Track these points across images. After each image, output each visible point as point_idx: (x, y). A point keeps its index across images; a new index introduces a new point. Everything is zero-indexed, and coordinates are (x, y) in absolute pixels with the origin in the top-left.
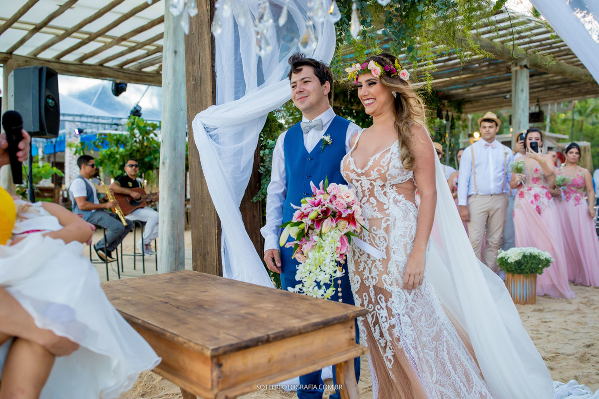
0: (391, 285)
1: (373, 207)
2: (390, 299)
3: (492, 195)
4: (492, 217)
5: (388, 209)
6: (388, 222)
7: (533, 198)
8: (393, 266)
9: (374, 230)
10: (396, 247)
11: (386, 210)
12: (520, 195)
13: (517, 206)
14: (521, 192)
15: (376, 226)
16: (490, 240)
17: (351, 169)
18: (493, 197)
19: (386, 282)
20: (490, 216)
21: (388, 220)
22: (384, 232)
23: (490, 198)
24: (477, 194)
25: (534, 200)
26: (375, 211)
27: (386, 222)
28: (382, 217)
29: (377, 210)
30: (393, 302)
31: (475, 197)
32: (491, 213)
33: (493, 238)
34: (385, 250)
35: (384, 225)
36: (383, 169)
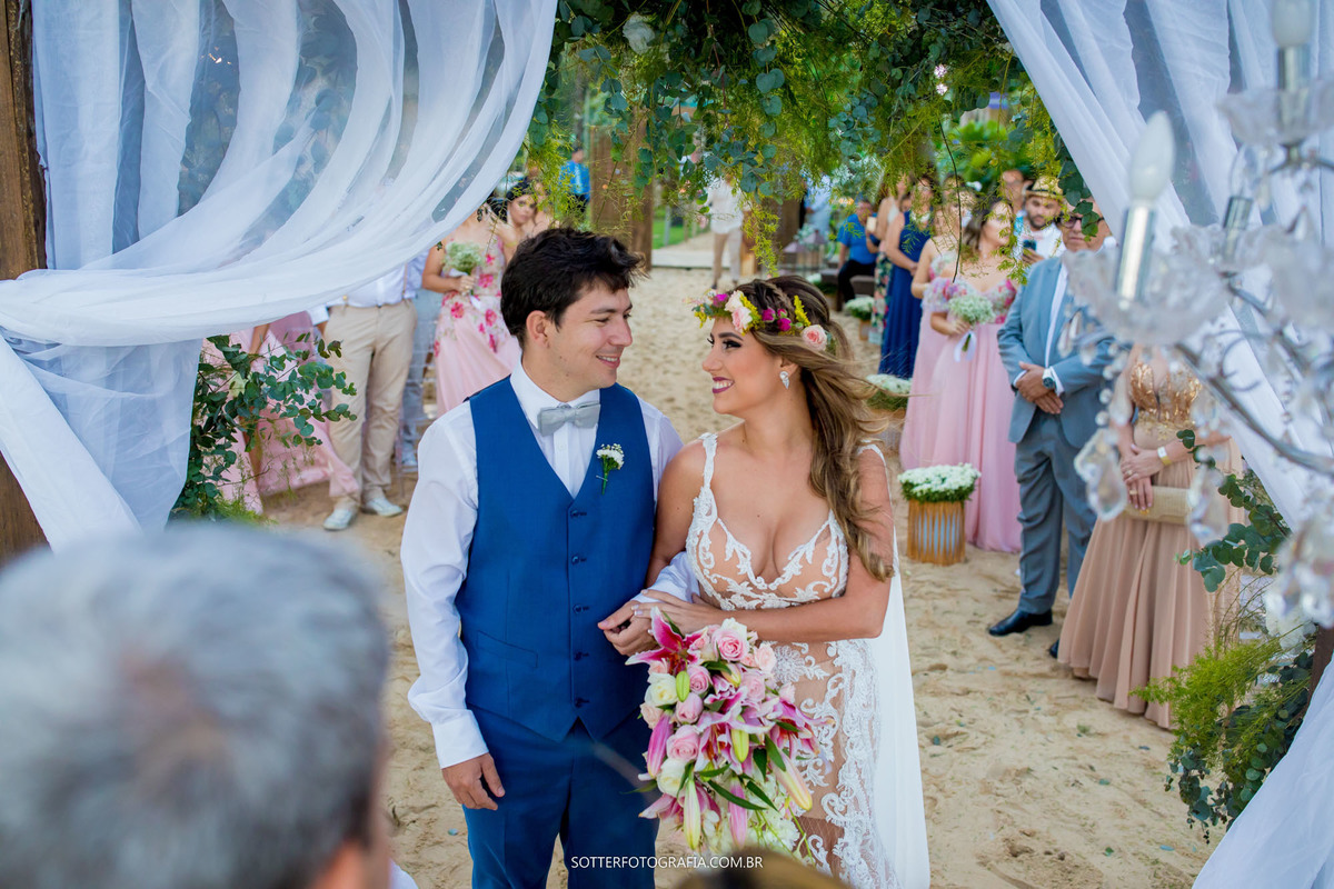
0: (844, 813)
1: (804, 656)
2: (840, 840)
3: (380, 307)
4: (380, 354)
5: (837, 655)
6: (840, 684)
7: (483, 320)
8: (852, 775)
9: (806, 706)
10: (856, 733)
11: (834, 658)
12: (453, 310)
13: (446, 334)
14: (457, 304)
15: (812, 697)
16: (378, 403)
17: (742, 572)
18: (382, 310)
19: (832, 809)
20: (377, 352)
21: (840, 680)
22: (830, 707)
23: (374, 314)
24: (347, 305)
25: (485, 325)
26: (810, 663)
27: (836, 685)
28: (828, 675)
29: (814, 662)
30: (846, 844)
31: (343, 313)
32: (379, 347)
33: (386, 400)
34: (831, 744)
35: (832, 693)
36: (828, 585)
